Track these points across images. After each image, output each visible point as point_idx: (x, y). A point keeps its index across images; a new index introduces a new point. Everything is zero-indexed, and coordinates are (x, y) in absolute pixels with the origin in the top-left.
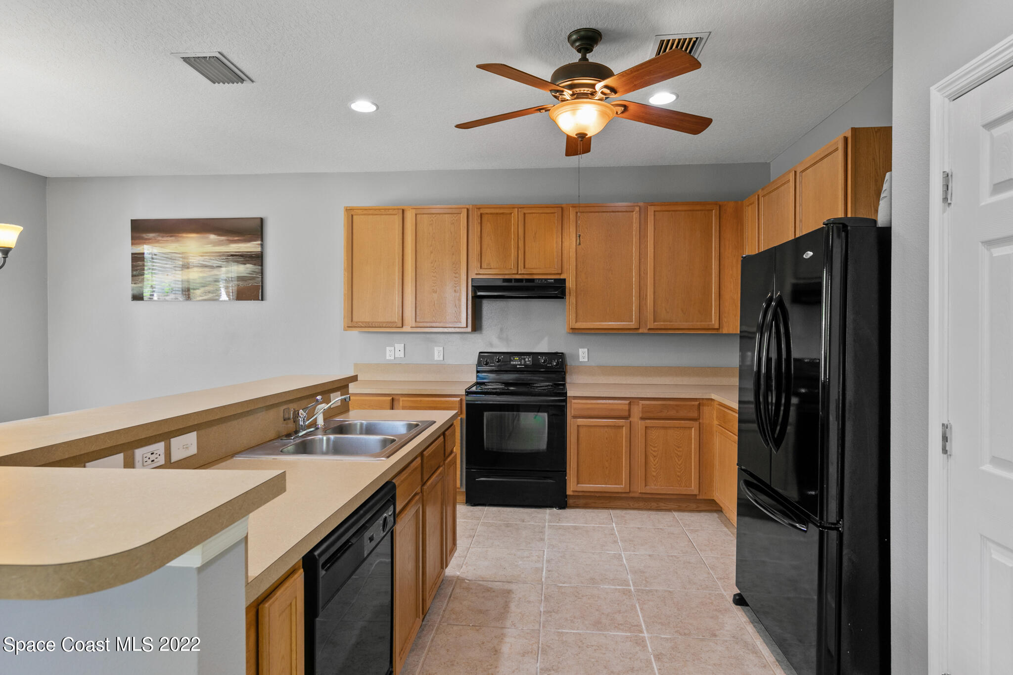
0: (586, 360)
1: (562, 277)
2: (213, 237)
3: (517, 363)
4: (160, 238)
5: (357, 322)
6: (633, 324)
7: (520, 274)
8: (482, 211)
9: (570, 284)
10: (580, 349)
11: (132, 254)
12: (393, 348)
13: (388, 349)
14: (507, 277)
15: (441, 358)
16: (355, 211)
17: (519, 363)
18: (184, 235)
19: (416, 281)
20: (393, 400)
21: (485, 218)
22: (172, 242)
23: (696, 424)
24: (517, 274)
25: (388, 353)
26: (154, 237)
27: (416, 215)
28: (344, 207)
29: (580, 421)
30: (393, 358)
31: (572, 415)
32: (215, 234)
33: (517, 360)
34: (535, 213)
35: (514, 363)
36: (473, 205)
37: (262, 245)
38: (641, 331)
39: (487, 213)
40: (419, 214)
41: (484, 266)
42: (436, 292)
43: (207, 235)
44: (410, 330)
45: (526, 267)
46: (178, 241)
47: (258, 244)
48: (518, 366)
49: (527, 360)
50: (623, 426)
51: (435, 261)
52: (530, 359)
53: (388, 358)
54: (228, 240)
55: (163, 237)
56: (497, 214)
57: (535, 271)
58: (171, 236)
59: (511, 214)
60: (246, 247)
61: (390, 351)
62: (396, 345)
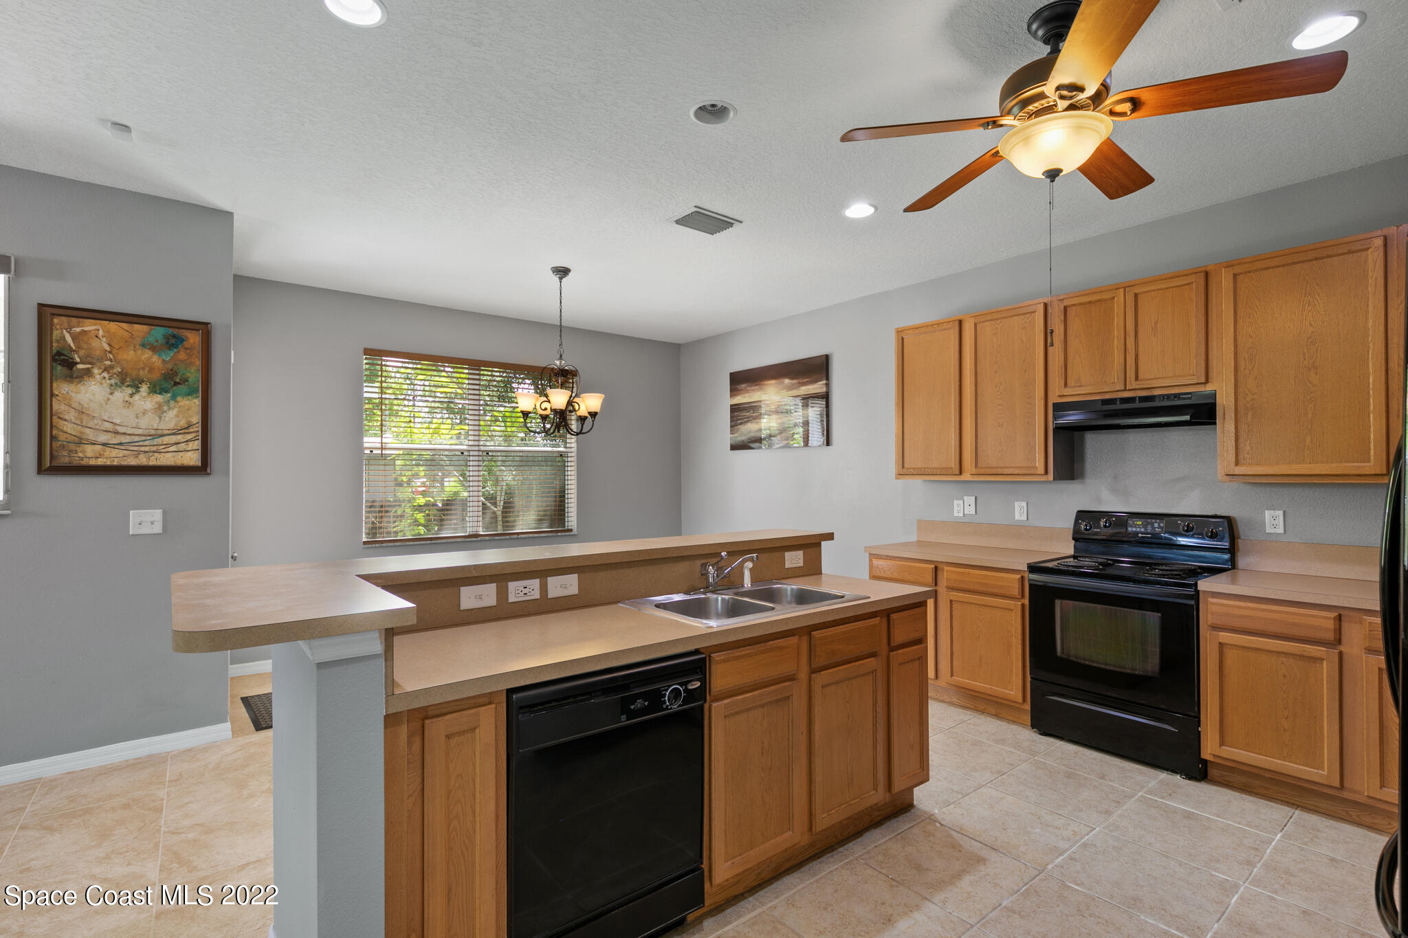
0: (1280, 530)
1: (1209, 388)
2: (787, 381)
3: (1138, 529)
4: (749, 388)
5: (908, 469)
7: (1129, 390)
8: (1066, 303)
9: (1225, 401)
10: (1266, 511)
11: (731, 406)
12: (961, 502)
13: (956, 502)
14: (1107, 396)
15: (1024, 518)
16: (905, 332)
17: (1143, 530)
18: (766, 383)
19: (976, 412)
20: (936, 568)
21: (1071, 312)
22: (758, 390)
24: (1125, 390)
25: (956, 508)
26: (745, 387)
27: (975, 324)
28: (895, 329)
29: (1225, 637)
30: (962, 515)
31: (1209, 623)
32: (789, 378)
33: (1139, 525)
34: (1154, 290)
35: (1134, 529)
36: (1053, 297)
37: (828, 385)
39: (1074, 305)
40: (979, 323)
41: (1071, 382)
42: (1002, 426)
43: (782, 380)
44: (970, 478)
45: (1140, 377)
46: (761, 389)
47: (823, 384)
48: (1140, 535)
49: (1156, 525)
50: (1323, 659)
51: (1001, 384)
52: (1162, 525)
53: (956, 514)
54: (799, 383)
55: (751, 386)
56: (1090, 302)
57: (1155, 384)
58: (756, 385)
59: (1113, 298)
60: (813, 389)
61: (958, 505)
62: (965, 497)
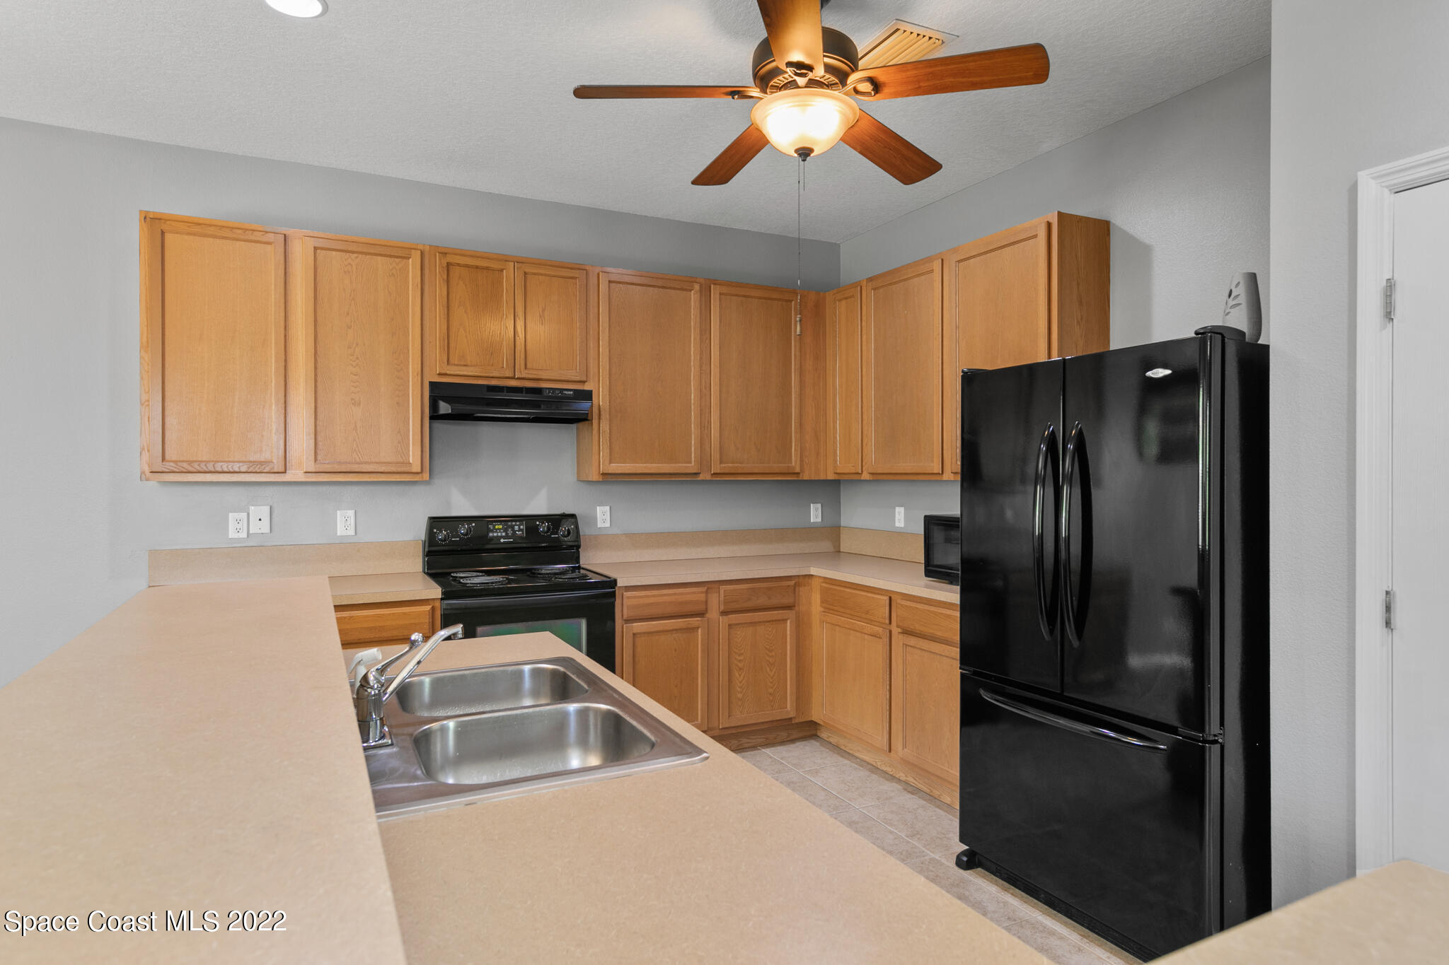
0: (607, 524)
1: (587, 387)
3: (499, 534)
5: (171, 463)
6: (692, 467)
7: (518, 379)
8: (450, 259)
9: (601, 398)
10: (598, 508)
12: (245, 515)
13: (232, 516)
14: (494, 382)
15: (352, 533)
16: (168, 222)
17: (504, 534)
19: (316, 381)
21: (456, 272)
23: (790, 614)
24: (513, 378)
25: (232, 525)
27: (314, 249)
28: (142, 212)
29: (638, 627)
30: (245, 536)
31: (625, 617)
33: (500, 529)
34: (542, 275)
35: (495, 534)
36: (430, 246)
38: (701, 477)
39: (459, 265)
40: (322, 249)
41: (454, 359)
42: (359, 404)
44: (302, 478)
45: (528, 367)
48: (502, 540)
49: (516, 528)
50: (698, 628)
51: (357, 344)
52: (522, 527)
53: (232, 534)
56: (477, 267)
57: (544, 375)
59: (502, 270)
61: (237, 521)
62: (252, 508)
